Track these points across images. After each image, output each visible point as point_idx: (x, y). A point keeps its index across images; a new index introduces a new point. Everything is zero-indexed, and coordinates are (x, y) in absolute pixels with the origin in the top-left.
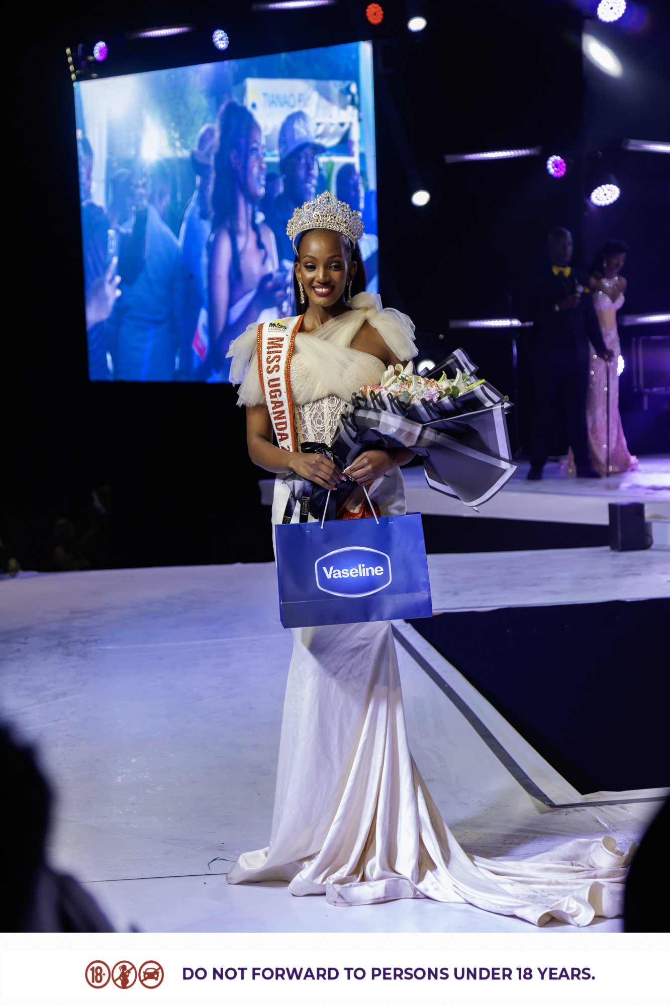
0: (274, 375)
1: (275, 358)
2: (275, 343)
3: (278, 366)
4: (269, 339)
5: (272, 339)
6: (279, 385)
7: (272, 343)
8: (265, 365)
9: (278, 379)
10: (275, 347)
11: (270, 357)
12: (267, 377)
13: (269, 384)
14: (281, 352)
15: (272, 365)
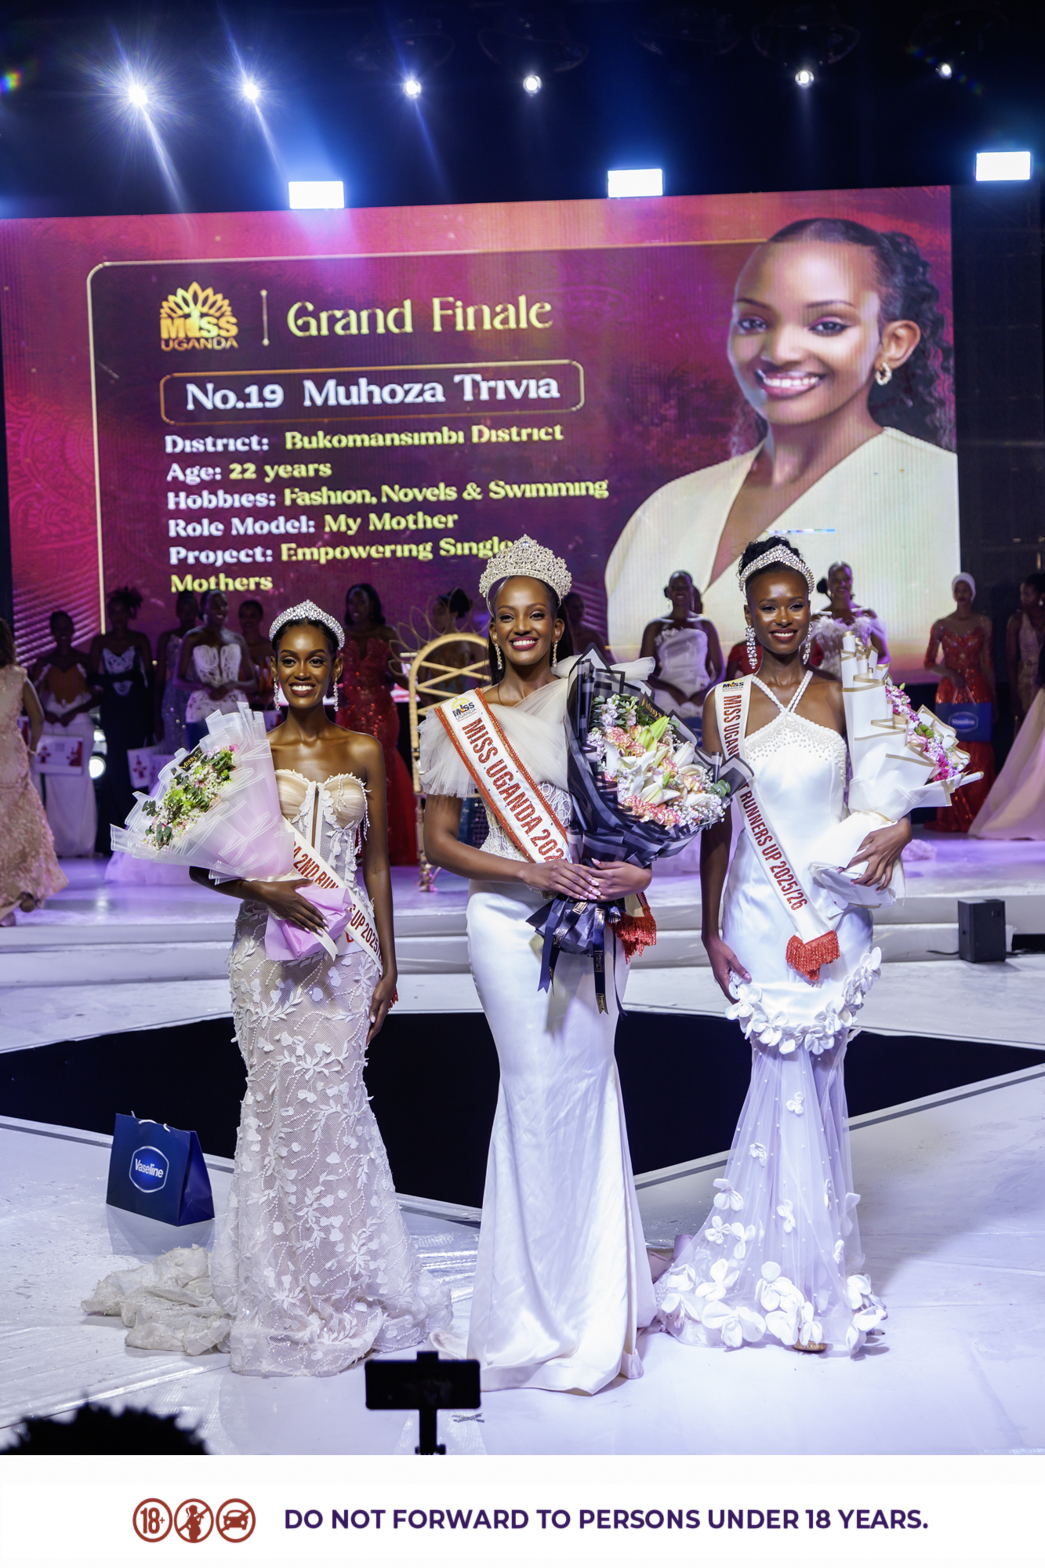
0: (493, 760)
1: (484, 743)
2: (476, 728)
3: (494, 749)
4: (464, 728)
5: (467, 727)
6: (505, 767)
7: (471, 730)
8: (473, 757)
9: (501, 761)
10: (479, 732)
11: (477, 745)
12: (481, 769)
13: (488, 772)
14: (487, 733)
15: (484, 752)
